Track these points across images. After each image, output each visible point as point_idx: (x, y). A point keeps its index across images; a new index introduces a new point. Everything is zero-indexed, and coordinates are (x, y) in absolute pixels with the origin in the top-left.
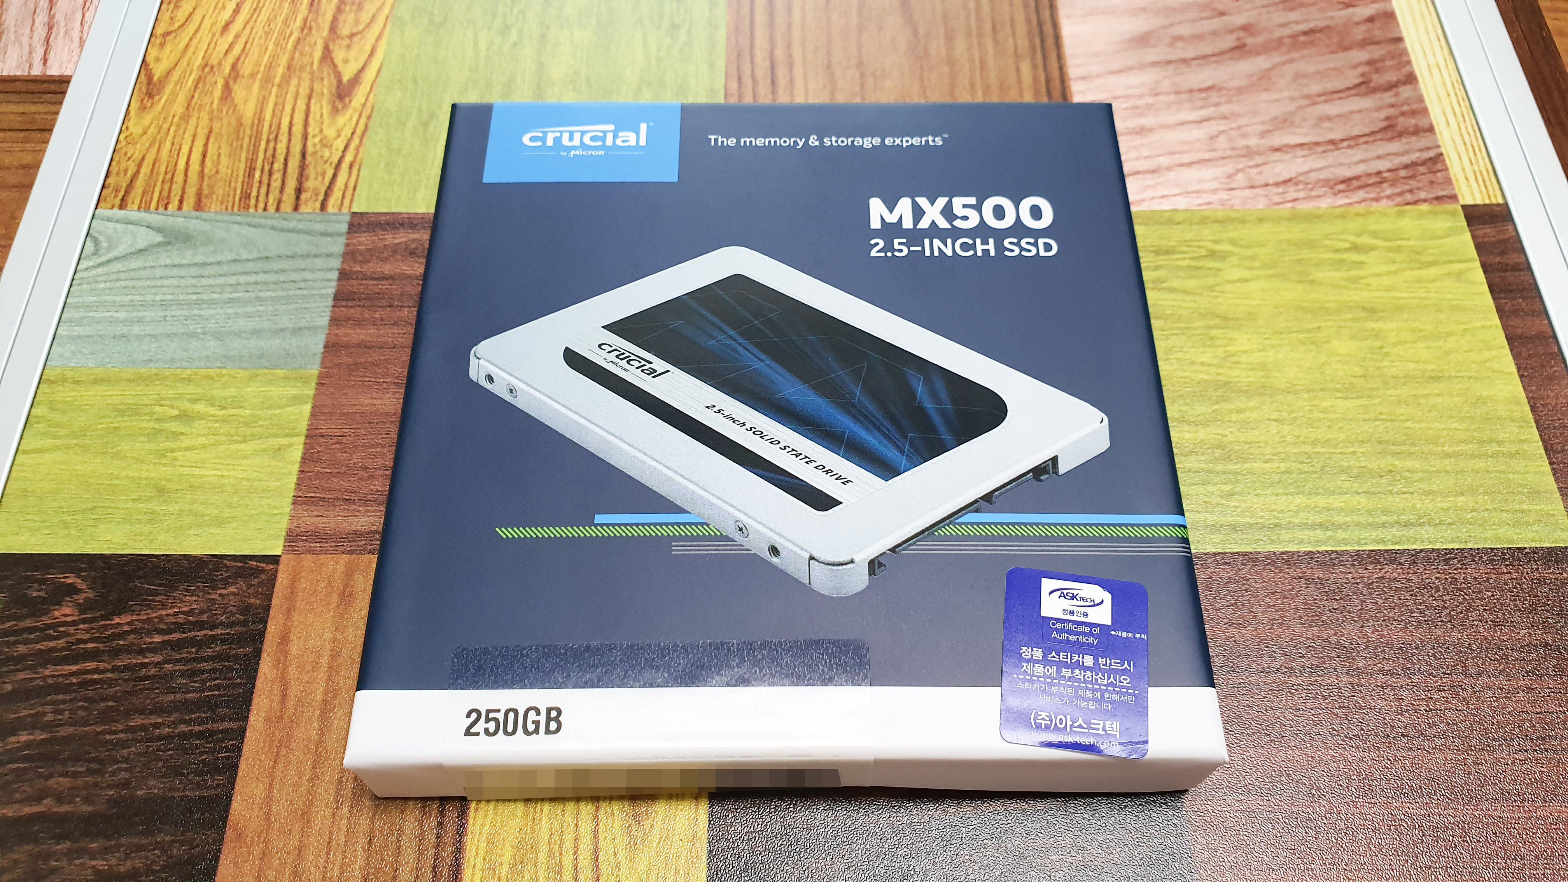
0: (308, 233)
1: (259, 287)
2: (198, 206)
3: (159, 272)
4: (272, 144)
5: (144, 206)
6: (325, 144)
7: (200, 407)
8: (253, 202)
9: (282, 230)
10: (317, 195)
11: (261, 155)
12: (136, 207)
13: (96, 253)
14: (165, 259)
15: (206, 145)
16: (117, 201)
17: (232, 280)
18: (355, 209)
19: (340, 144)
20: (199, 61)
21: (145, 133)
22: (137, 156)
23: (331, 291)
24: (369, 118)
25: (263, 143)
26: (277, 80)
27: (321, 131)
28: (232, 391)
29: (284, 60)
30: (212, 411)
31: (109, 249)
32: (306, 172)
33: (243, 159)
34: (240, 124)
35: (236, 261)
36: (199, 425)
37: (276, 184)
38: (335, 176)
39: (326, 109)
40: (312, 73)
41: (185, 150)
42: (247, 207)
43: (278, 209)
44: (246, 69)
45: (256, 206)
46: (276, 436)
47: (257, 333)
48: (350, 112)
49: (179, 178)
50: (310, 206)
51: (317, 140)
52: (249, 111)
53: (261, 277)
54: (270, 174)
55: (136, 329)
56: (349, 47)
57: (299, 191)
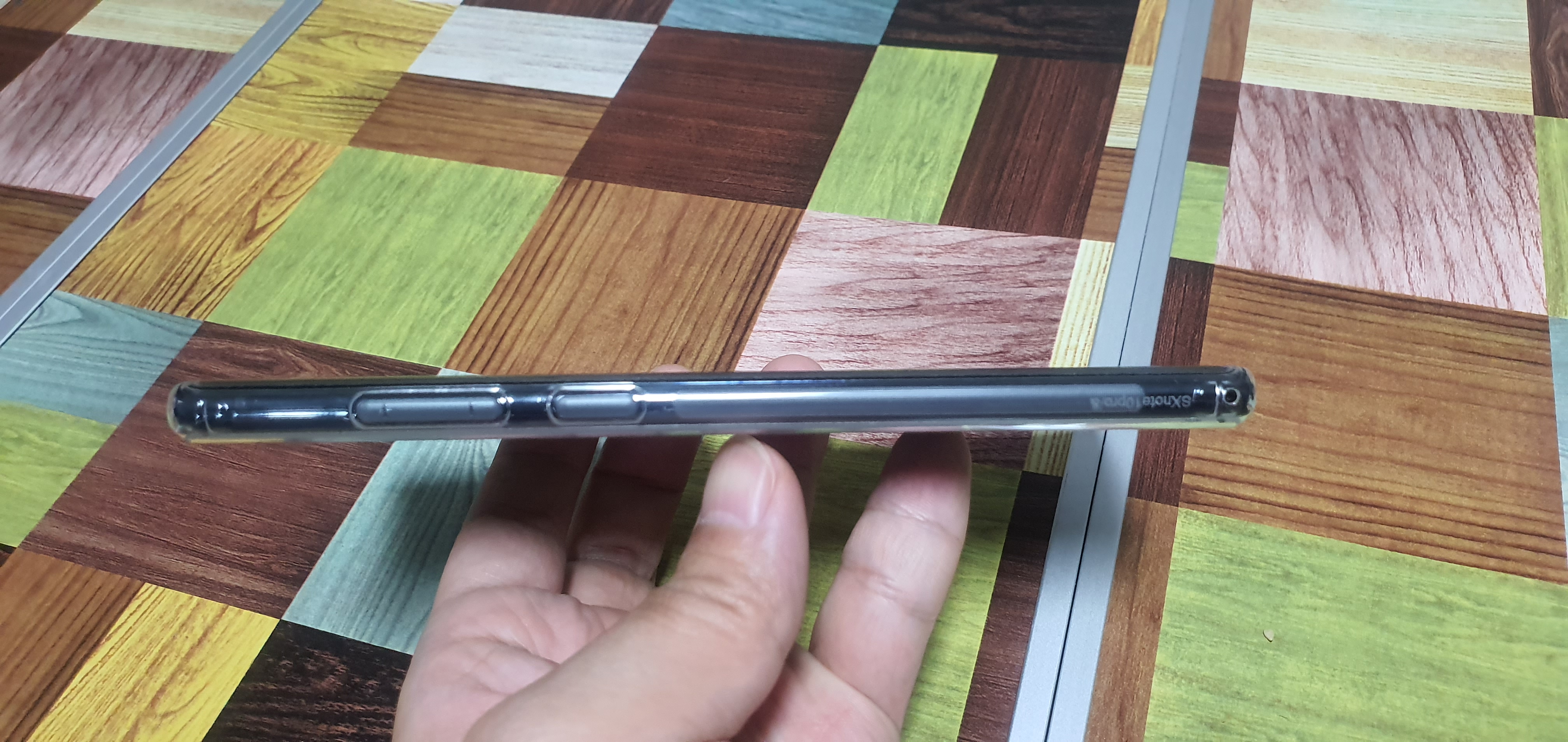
0: (169, 330)
1: (118, 361)
2: (115, 300)
3: (64, 340)
4: (185, 265)
5: (83, 294)
6: (217, 271)
7: (32, 436)
8: (150, 302)
9: (155, 325)
10: (191, 305)
11: (174, 271)
12: (79, 293)
13: (37, 319)
14: (74, 331)
15: (145, 259)
16: (70, 287)
17: (104, 353)
18: (208, 320)
19: (225, 272)
20: (176, 201)
21: (115, 244)
22: (101, 259)
23: (159, 373)
24: (255, 257)
25: (180, 264)
26: (215, 221)
27: (220, 261)
28: (57, 430)
29: (226, 209)
30: (37, 439)
31: (48, 317)
32: (194, 288)
33: (162, 272)
34: (174, 248)
35: (114, 341)
36: (25, 447)
37: (171, 293)
38: (210, 294)
39: (233, 246)
40: (238, 220)
41: (131, 260)
42: (142, 306)
43: (161, 311)
44: (200, 211)
45: (149, 306)
46: (65, 466)
47: (97, 393)
48: (246, 250)
49: (115, 279)
50: (181, 313)
51: (214, 266)
52: (184, 239)
53: (124, 355)
54: (172, 284)
55: (28, 375)
56: (272, 205)
57: (182, 300)
